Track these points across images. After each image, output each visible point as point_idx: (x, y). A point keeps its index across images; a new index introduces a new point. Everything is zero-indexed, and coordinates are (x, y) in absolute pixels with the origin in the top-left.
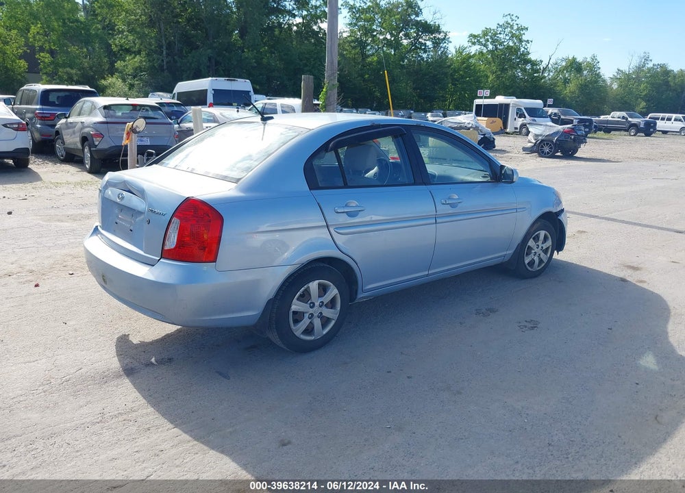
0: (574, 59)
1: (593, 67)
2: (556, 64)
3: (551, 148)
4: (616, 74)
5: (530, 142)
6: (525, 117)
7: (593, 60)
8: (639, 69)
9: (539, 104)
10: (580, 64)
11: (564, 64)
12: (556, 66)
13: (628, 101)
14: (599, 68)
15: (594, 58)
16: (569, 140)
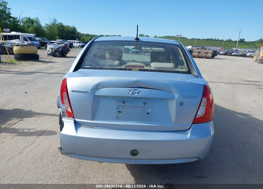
0: (30, 18)
1: (37, 22)
2: (23, 19)
3: (59, 53)
4: (45, 25)
5: (49, 51)
6: (28, 41)
7: (37, 19)
8: (54, 24)
9: (32, 36)
10: (32, 20)
11: (26, 20)
12: (23, 20)
13: (53, 36)
14: (40, 23)
15: (37, 18)
16: (65, 50)
